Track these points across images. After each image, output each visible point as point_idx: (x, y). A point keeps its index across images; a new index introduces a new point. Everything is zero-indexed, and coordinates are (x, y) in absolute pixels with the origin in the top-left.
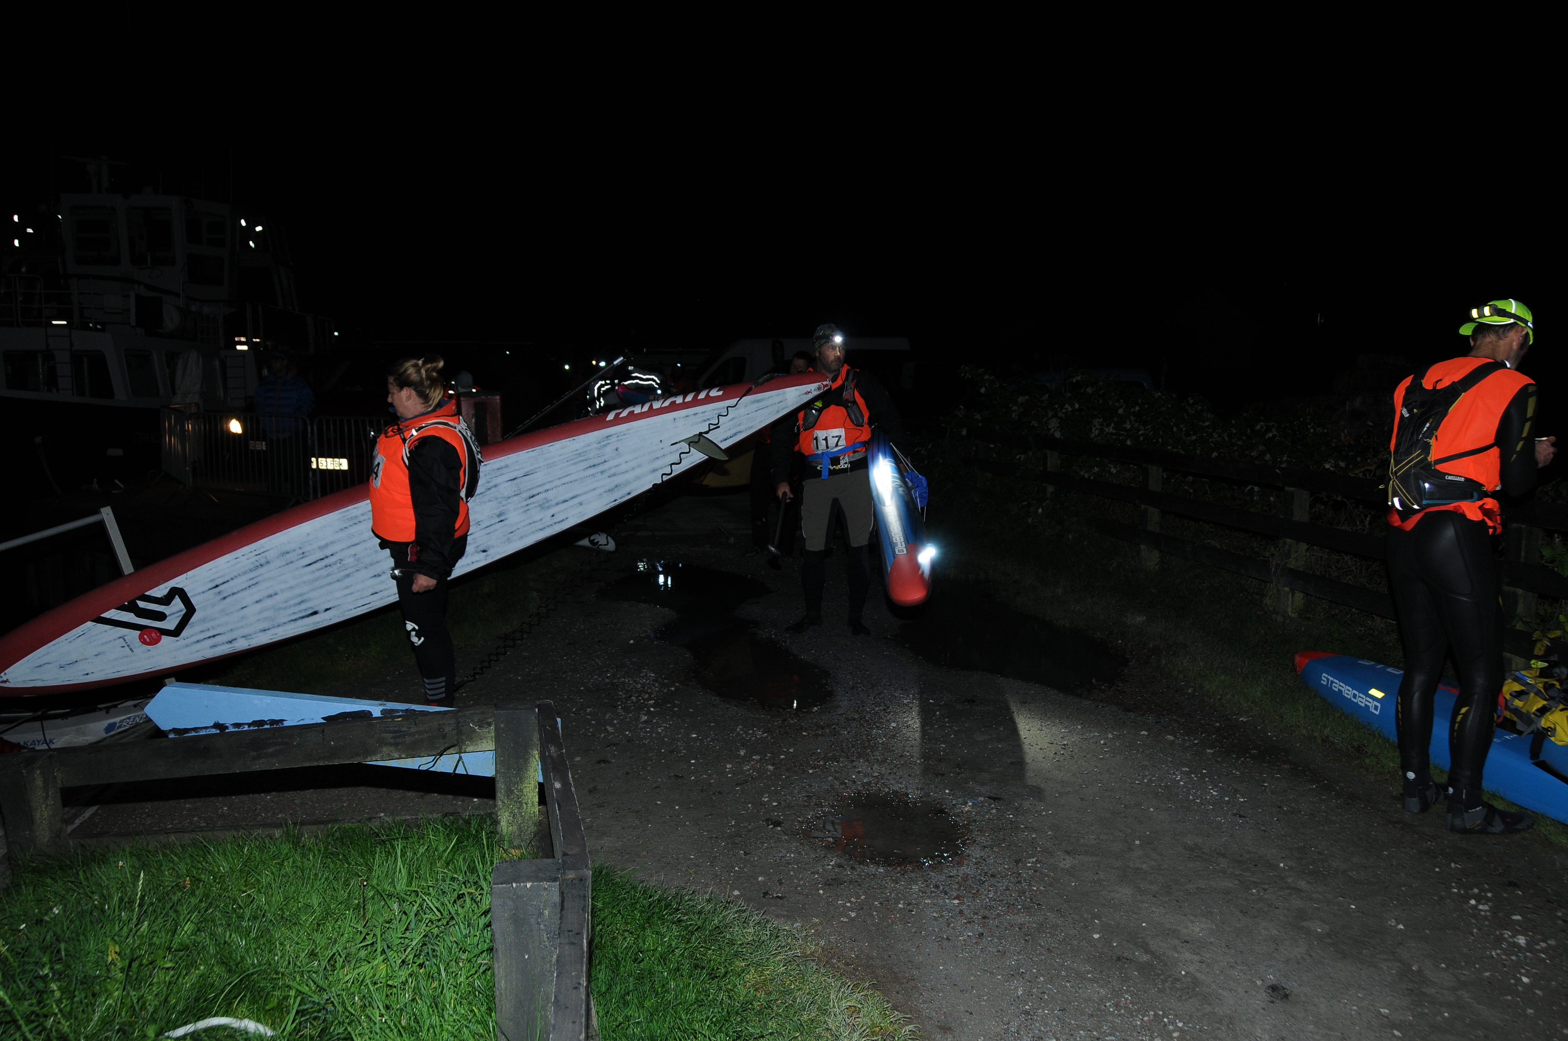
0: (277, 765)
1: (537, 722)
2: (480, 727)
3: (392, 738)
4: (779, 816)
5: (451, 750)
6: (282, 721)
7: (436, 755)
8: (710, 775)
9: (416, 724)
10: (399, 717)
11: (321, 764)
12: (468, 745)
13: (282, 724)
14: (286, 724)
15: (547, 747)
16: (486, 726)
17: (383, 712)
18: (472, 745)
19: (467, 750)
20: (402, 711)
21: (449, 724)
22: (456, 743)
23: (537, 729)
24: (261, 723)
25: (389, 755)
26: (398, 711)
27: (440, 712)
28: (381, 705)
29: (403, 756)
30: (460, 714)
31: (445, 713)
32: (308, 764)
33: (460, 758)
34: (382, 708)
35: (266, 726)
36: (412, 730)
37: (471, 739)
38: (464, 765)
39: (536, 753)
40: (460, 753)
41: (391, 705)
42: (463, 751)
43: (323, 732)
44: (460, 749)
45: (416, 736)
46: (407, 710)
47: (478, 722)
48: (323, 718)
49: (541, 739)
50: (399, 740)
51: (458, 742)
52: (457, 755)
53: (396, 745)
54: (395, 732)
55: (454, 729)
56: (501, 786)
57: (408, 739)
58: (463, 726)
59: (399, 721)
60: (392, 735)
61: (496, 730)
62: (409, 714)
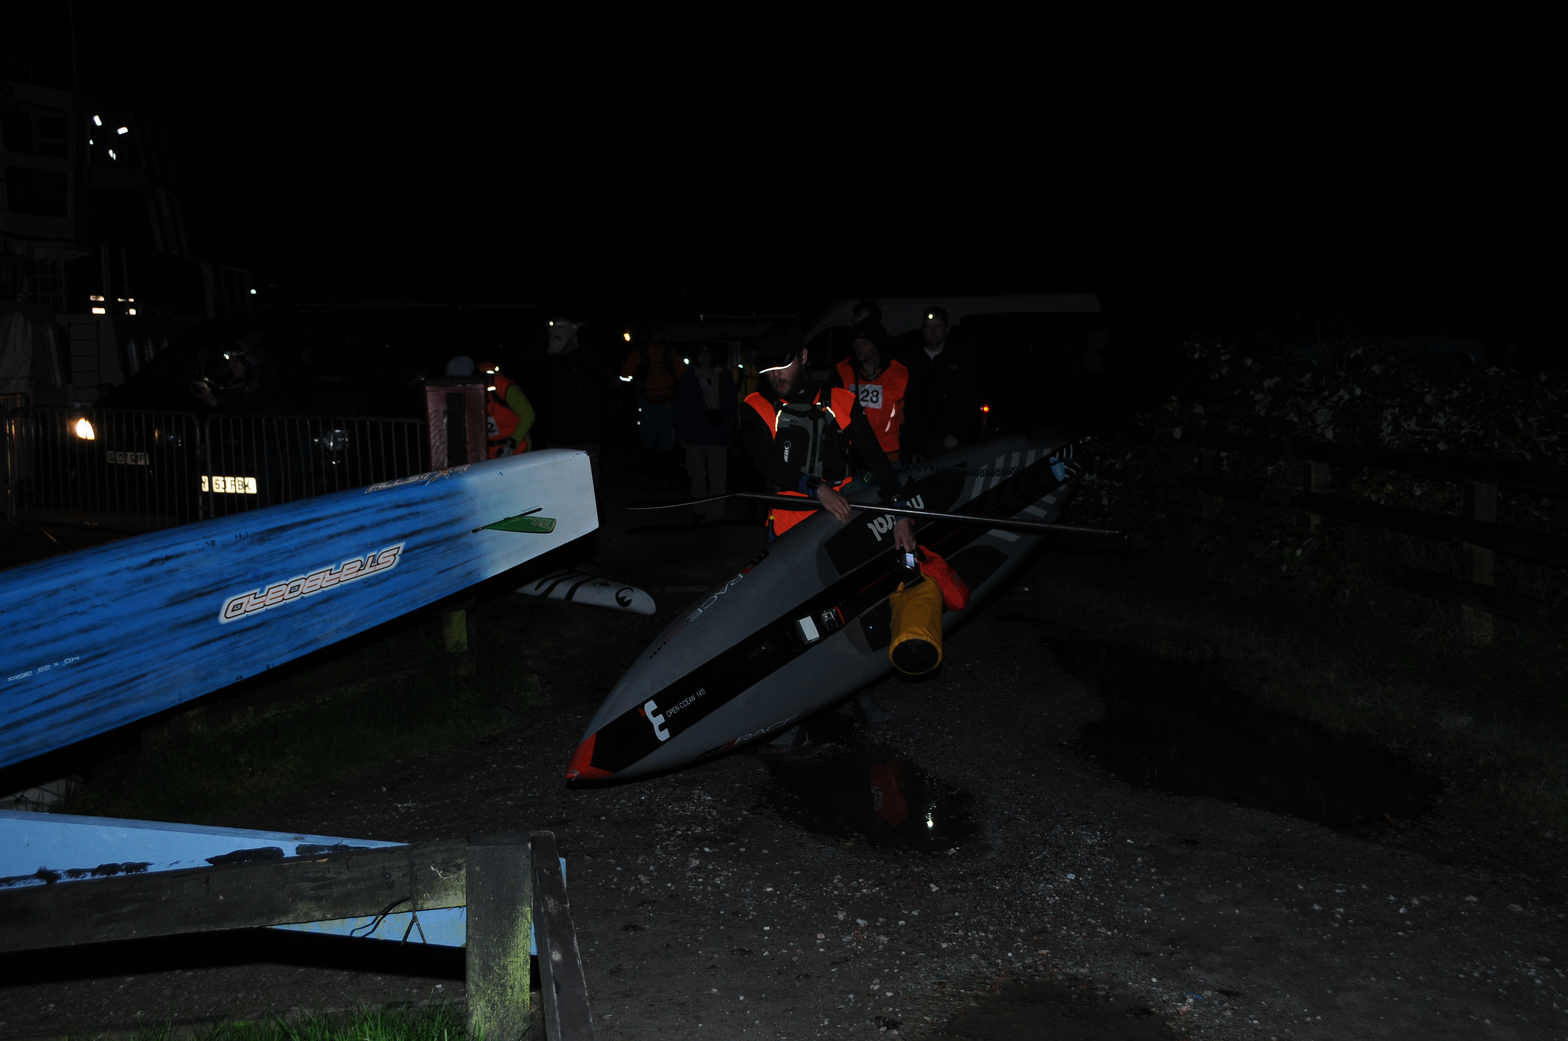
0: (135, 934)
1: (529, 862)
2: (445, 870)
3: (312, 889)
4: (896, 1013)
5: (402, 907)
6: (144, 865)
7: (377, 915)
8: (791, 949)
9: (348, 867)
10: (324, 856)
11: (204, 930)
12: (427, 899)
13: (145, 870)
14: (151, 869)
15: (543, 900)
16: (454, 869)
17: (299, 849)
18: (432, 898)
19: (425, 906)
20: (328, 848)
21: (399, 867)
22: (408, 895)
23: (529, 874)
24: (111, 869)
25: (306, 915)
26: (321, 848)
27: (384, 850)
28: (296, 839)
29: (329, 916)
30: (415, 852)
31: (392, 850)
32: (181, 931)
33: (414, 919)
34: (297, 843)
35: (120, 874)
36: (344, 876)
37: (431, 889)
38: (420, 930)
39: (528, 911)
40: (414, 910)
41: (311, 840)
42: (418, 908)
43: (208, 880)
44: (415, 905)
45: (349, 886)
46: (336, 846)
47: (442, 863)
48: (209, 860)
49: (534, 889)
50: (322, 893)
51: (412, 894)
52: (410, 916)
53: (318, 899)
54: (316, 880)
55: (404, 876)
56: (474, 962)
57: (336, 890)
58: (419, 870)
59: (323, 863)
60: (311, 884)
61: (469, 875)
62: (339, 852)
